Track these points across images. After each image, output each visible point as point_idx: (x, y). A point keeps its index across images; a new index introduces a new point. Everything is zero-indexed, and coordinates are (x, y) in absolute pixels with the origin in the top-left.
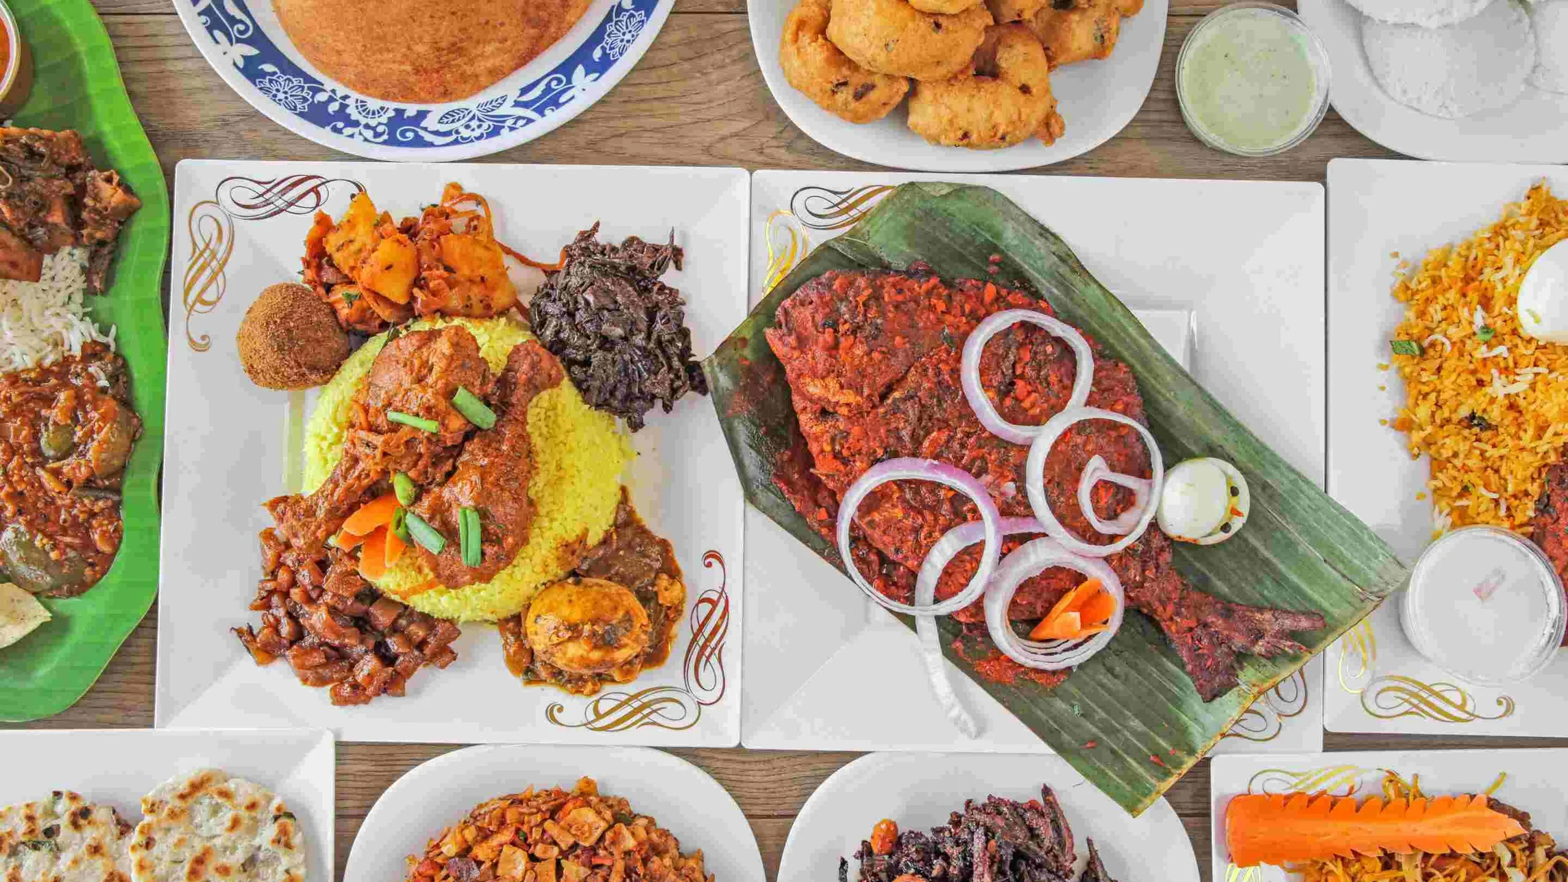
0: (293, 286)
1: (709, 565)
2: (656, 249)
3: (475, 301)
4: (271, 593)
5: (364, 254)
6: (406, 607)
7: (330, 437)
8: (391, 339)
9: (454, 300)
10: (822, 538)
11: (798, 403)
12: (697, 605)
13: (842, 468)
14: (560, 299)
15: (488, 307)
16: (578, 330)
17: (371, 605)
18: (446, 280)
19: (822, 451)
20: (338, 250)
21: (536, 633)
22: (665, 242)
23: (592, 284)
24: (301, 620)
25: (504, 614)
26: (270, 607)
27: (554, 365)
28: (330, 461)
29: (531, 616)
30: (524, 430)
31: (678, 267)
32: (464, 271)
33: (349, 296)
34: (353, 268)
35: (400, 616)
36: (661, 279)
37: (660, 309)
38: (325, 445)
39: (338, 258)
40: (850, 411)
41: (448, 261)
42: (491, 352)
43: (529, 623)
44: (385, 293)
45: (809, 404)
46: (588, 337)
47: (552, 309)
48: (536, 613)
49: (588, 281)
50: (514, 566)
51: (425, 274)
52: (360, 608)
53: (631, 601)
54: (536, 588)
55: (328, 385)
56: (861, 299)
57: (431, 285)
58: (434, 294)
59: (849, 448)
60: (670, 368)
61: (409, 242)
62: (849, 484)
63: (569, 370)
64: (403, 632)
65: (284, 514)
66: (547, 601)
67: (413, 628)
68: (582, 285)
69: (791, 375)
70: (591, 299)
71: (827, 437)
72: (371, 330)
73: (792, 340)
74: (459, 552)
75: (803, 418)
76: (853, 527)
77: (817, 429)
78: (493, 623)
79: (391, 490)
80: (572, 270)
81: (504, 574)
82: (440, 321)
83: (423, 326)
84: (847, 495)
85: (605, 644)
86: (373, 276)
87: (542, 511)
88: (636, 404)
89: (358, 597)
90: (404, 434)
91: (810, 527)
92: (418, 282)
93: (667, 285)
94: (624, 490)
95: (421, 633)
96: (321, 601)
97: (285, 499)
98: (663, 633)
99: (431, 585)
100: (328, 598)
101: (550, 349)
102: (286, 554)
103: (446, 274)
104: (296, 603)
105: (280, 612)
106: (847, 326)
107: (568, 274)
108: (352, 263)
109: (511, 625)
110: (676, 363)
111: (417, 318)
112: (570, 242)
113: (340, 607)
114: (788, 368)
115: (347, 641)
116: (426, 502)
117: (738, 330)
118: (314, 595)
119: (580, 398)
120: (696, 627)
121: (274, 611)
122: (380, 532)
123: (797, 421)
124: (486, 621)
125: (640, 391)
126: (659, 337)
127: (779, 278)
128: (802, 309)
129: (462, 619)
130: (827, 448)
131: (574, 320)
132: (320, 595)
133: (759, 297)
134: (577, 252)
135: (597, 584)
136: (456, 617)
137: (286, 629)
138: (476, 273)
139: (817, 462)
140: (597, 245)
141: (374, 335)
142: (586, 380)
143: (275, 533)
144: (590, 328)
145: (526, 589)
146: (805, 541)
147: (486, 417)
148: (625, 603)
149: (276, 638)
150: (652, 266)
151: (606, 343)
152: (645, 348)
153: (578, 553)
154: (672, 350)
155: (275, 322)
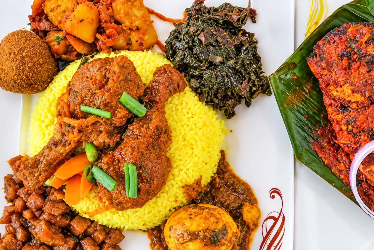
0: (24, 32)
1: (273, 197)
2: (240, 10)
3: (133, 41)
4: (12, 213)
5: (67, 13)
6: (92, 222)
7: (47, 121)
8: (83, 64)
9: (121, 41)
10: (341, 180)
11: (327, 101)
12: (266, 220)
13: (353, 139)
14: (184, 40)
15: (141, 44)
16: (195, 58)
17: (71, 220)
18: (116, 29)
19: (341, 130)
20: (51, 11)
21: (170, 237)
22: (246, 6)
23: (203, 30)
24: (30, 230)
25: (150, 225)
26: (11, 222)
27: (181, 78)
28: (47, 135)
29: (167, 226)
30: (163, 117)
31: (254, 21)
32: (127, 23)
33: (58, 38)
34: (60, 22)
35: (89, 227)
36: (243, 27)
37: (243, 45)
38: (43, 125)
39: (51, 15)
40: (357, 106)
41: (118, 17)
42: (143, 71)
43: (166, 232)
44: (79, 36)
45: (333, 102)
46: (201, 62)
47: (179, 45)
48: (170, 225)
49: (200, 29)
50: (157, 197)
51: (104, 25)
52: (65, 222)
53: (227, 218)
54: (170, 210)
55: (46, 91)
56: (364, 40)
57: (107, 32)
58: (109, 37)
59: (357, 128)
60: (250, 79)
61: (93, 6)
62: (357, 149)
63: (189, 81)
64: (91, 237)
65: (19, 166)
66: (176, 218)
67: (96, 234)
68: (197, 32)
69: (322, 85)
70: (203, 39)
71: (344, 121)
72: (71, 58)
73: (324, 64)
74: (124, 189)
75: (330, 110)
76: (359, 174)
77: (339, 117)
78: (144, 231)
79: (84, 153)
80: (191, 23)
81: (151, 202)
82: (112, 53)
83: (102, 56)
84: (356, 155)
85: (211, 243)
86: (72, 26)
87: (174, 165)
88: (230, 102)
89: (63, 215)
90: (91, 120)
91: (334, 174)
92: (100, 30)
93: (247, 31)
94: (222, 152)
95: (101, 237)
96: (41, 218)
97: (20, 158)
98: (246, 237)
99: (107, 209)
100: (45, 216)
101: (178, 69)
102: (20, 191)
103: (116, 26)
104: (26, 220)
105: (16, 225)
106: (355, 56)
107: (188, 25)
108: (59, 18)
109: (155, 232)
110: (253, 77)
111: (98, 52)
112: (190, 6)
113: (53, 221)
114: (320, 81)
115: (57, 242)
116: (105, 159)
117: (291, 58)
118: (37, 214)
119: (197, 98)
120: (265, 234)
121: (13, 224)
122: (77, 177)
123: (326, 111)
124: (140, 230)
125: (232, 94)
126: (243, 61)
127: (314, 28)
128: (328, 46)
129: (126, 228)
130: (344, 128)
131: (192, 52)
132: (41, 215)
133: (301, 40)
134: (193, 12)
135: (207, 208)
136: (122, 227)
137: (20, 235)
138: (134, 24)
139: (338, 136)
140: (205, 7)
141: (73, 61)
142: (199, 88)
143: (13, 177)
144: (202, 57)
145: (164, 212)
146: (331, 183)
147: (141, 110)
148: (223, 219)
149: (14, 240)
150: (239, 20)
151: (211, 65)
152: (235, 68)
153: (195, 189)
154: (250, 70)
155: (14, 53)
